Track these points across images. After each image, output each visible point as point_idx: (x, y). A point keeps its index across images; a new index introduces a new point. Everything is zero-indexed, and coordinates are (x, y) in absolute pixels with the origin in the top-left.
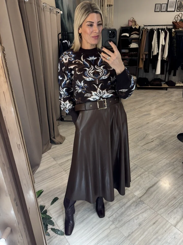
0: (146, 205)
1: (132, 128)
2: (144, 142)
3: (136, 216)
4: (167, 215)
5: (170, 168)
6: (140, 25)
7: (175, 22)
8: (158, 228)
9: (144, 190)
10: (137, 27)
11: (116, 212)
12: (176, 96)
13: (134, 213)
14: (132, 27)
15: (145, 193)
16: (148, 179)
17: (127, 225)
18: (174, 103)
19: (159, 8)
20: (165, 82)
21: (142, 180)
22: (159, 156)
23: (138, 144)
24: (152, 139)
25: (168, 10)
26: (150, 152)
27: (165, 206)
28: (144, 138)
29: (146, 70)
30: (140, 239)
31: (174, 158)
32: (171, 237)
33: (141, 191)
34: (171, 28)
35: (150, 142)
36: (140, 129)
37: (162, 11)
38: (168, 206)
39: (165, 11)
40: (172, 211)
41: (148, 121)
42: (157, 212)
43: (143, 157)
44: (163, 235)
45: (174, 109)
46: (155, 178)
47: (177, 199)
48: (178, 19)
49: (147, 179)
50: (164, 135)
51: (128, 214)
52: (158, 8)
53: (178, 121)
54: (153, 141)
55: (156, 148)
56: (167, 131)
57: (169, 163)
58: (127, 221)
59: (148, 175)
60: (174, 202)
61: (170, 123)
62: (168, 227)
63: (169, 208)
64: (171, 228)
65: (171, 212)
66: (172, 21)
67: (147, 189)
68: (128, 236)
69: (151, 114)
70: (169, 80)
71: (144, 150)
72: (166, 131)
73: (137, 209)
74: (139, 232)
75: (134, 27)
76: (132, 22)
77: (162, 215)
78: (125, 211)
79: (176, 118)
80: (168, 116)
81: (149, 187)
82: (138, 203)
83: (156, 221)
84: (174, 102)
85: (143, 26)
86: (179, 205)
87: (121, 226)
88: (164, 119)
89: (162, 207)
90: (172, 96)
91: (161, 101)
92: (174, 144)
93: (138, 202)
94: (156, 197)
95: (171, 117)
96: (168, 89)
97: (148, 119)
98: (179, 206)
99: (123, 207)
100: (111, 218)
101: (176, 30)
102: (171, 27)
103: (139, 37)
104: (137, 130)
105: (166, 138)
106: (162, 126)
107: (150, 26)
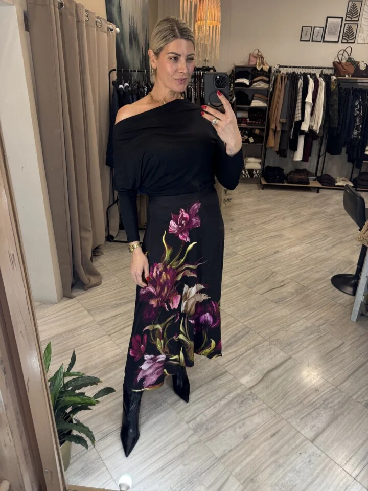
0: (261, 402)
1: (246, 259)
2: (266, 287)
3: (240, 421)
4: (299, 421)
5: (311, 336)
6: (270, 65)
7: (337, 62)
8: (279, 444)
9: (258, 375)
10: (266, 68)
11: (202, 413)
12: (335, 204)
13: (238, 416)
14: (256, 68)
15: (261, 381)
16: (268, 355)
17: (221, 436)
18: (330, 217)
19: (308, 35)
20: (316, 176)
21: (258, 355)
22: (292, 313)
23: (255, 289)
24: (282, 281)
25: (325, 40)
26: (277, 305)
27: (297, 406)
28: (268, 278)
29: (282, 153)
30: (244, 463)
31: (321, 318)
32: (302, 461)
33: (252, 377)
34: (329, 74)
35: (278, 287)
36: (260, 262)
37: (313, 40)
38: (301, 405)
39: (320, 42)
40: (309, 414)
41: (277, 249)
42: (281, 415)
43: (262, 313)
44: (289, 456)
45: (329, 228)
46: (281, 354)
47: (321, 393)
48: (343, 57)
49: (265, 354)
50: (306, 275)
51: (225, 417)
52: (306, 35)
53: (334, 251)
54: (284, 285)
55: (289, 299)
56: (312, 268)
57: (311, 327)
58: (223, 429)
59: (269, 347)
60: (314, 398)
61: (319, 254)
62: (298, 442)
63: (304, 409)
64: (305, 445)
65: (306, 416)
66: (333, 61)
67: (265, 372)
68: (222, 457)
69: (284, 236)
70: (323, 174)
71: (264, 301)
72: (309, 268)
73: (243, 409)
74: (243, 451)
75: (259, 68)
76: (256, 58)
77: (289, 421)
78: (219, 412)
79: (331, 245)
80: (317, 240)
81: (270, 369)
82: (245, 397)
83: (277, 430)
84: (331, 215)
85: (277, 67)
86: (323, 403)
87: (210, 439)
88: (309, 245)
89: (290, 406)
90: (329, 204)
91: (306, 212)
92: (323, 293)
93: (247, 396)
94: (281, 387)
95: (322, 243)
96: (320, 190)
97: (277, 245)
98: (323, 405)
99: (217, 405)
100: (191, 423)
101: (339, 78)
102: (330, 72)
103: (269, 88)
104: (254, 263)
105: (309, 281)
106: (303, 259)
107: (290, 67)
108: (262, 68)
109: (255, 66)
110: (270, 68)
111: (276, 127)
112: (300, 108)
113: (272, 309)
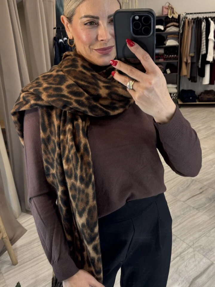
6: (179, 13)
9: (186, 283)
10: (176, 16)
16: (193, 262)
22: (211, 218)
24: (201, 189)
26: (198, 211)
28: (188, 186)
29: (193, 79)
35: (197, 194)
43: (186, 220)
46: (205, 260)
49: (191, 261)
54: (203, 192)
55: (208, 205)
59: (193, 253)
67: (191, 280)
71: (187, 208)
75: (170, 17)
76: (168, 9)
81: (196, 276)
85: (184, 14)
103: (180, 30)
107: (195, 13)
108: (173, 17)
109: (167, 15)
110: (179, 16)
111: (187, 60)
112: (205, 44)
113: (194, 215)
